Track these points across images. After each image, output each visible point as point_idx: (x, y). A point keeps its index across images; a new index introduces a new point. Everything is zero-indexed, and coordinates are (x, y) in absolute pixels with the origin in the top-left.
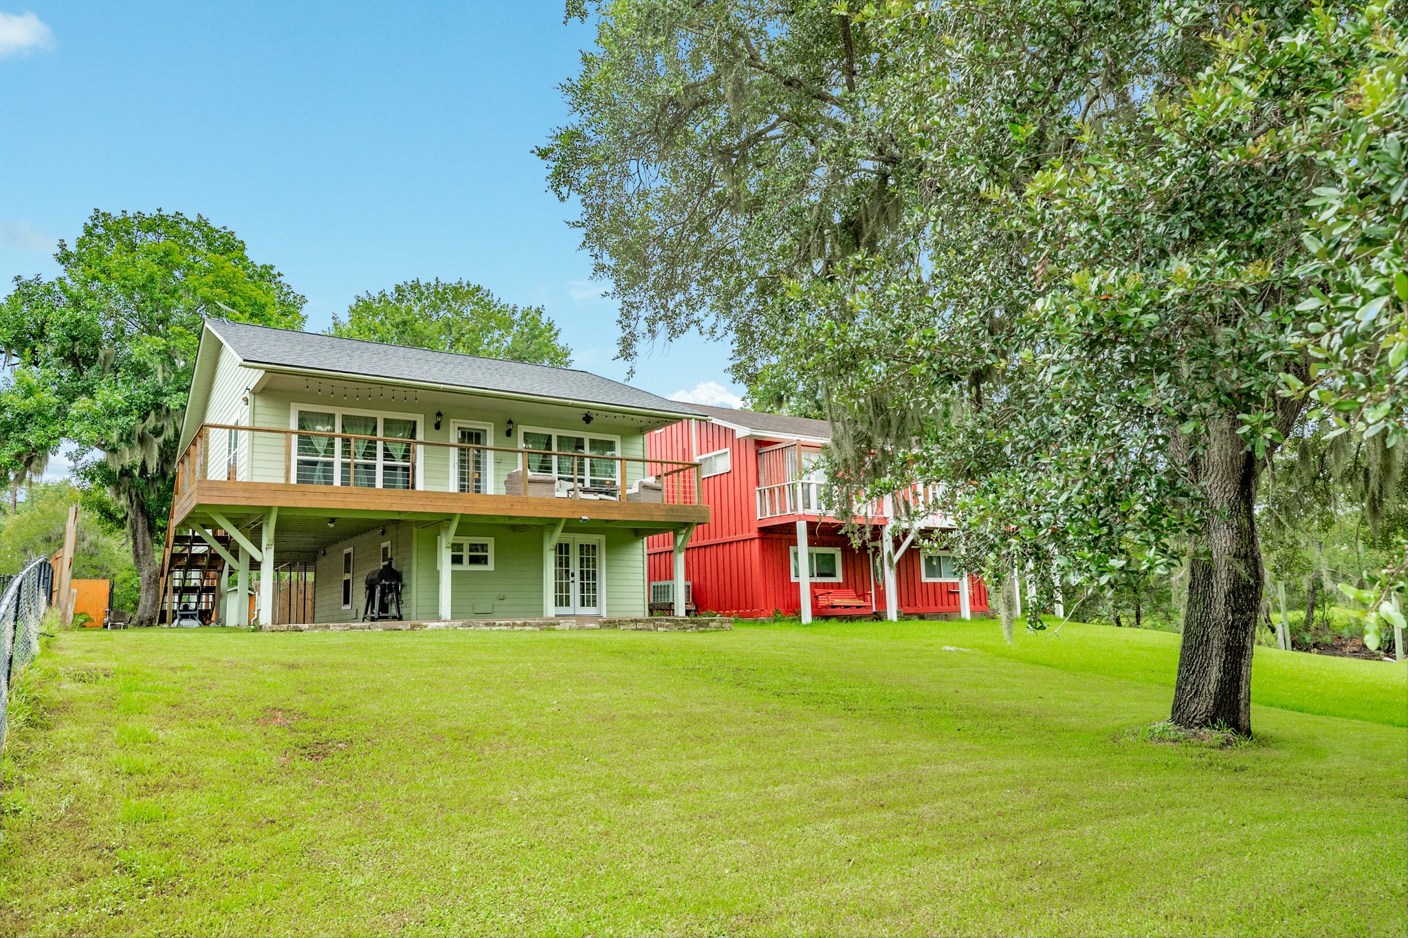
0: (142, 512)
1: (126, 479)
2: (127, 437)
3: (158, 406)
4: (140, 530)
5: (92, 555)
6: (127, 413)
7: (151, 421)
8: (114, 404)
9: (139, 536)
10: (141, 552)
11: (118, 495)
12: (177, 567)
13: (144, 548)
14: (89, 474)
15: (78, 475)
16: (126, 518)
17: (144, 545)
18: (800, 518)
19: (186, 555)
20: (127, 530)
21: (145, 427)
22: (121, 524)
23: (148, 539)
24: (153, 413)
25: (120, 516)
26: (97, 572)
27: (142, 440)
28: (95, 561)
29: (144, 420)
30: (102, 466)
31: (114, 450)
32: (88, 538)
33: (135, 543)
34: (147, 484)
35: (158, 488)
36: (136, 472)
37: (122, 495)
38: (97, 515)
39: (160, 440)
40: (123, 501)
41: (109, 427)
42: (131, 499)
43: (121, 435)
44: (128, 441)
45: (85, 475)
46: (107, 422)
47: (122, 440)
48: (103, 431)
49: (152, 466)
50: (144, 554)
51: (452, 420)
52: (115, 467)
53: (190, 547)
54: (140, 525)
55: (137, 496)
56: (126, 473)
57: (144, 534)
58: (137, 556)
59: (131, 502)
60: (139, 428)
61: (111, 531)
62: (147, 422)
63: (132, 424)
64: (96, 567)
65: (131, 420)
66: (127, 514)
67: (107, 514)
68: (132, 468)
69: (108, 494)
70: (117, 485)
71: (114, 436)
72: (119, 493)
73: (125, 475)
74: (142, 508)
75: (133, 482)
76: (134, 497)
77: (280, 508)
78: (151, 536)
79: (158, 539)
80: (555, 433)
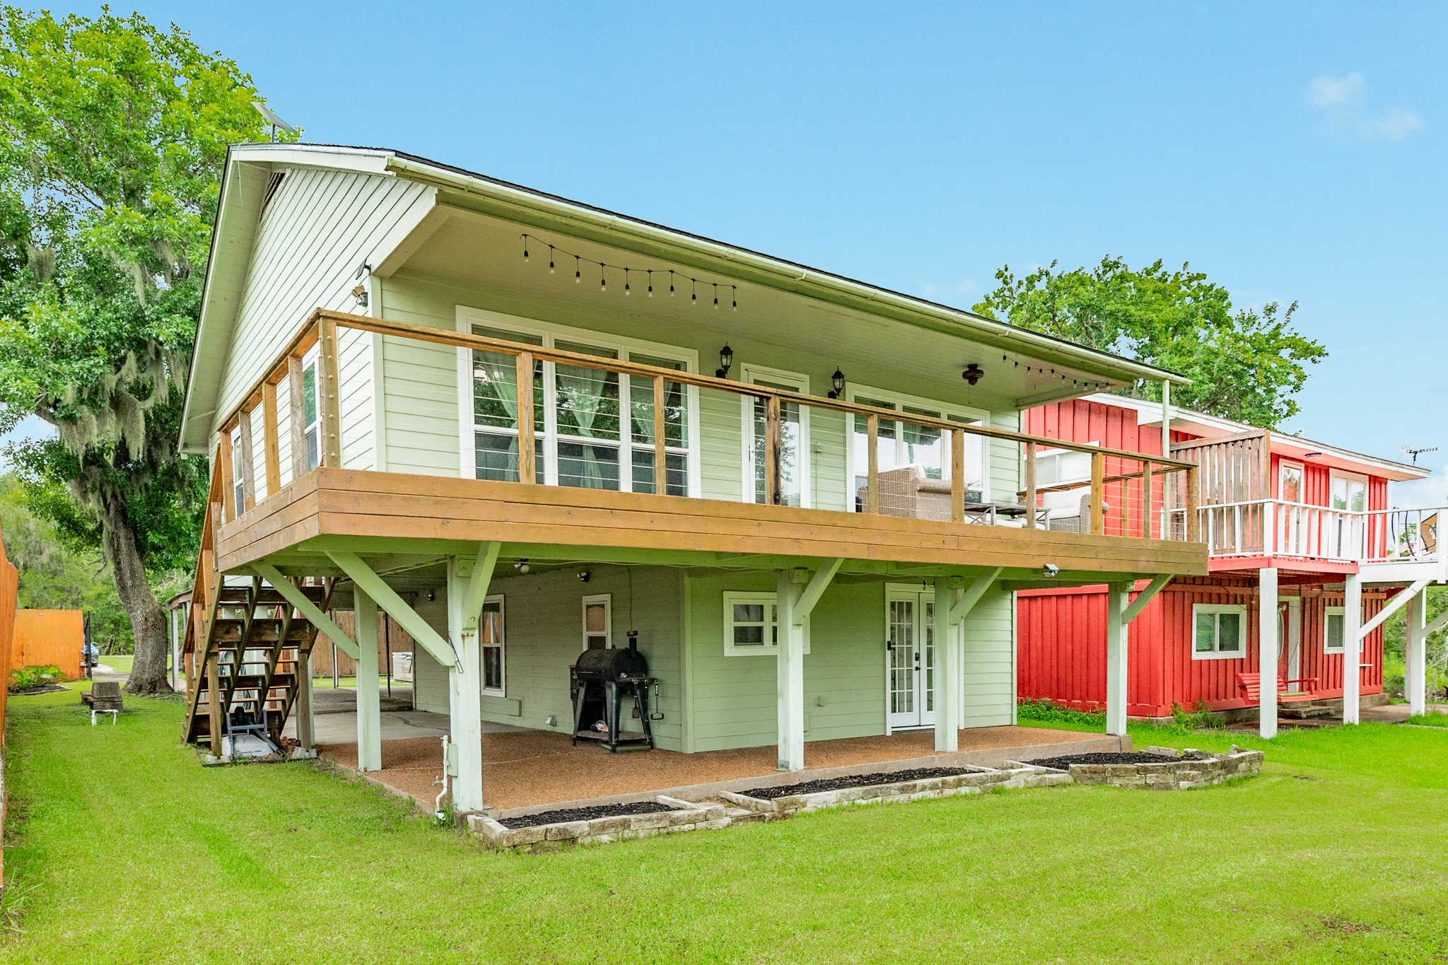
0: (125, 523)
1: (94, 469)
2: (91, 395)
3: (139, 345)
4: (124, 549)
5: (55, 574)
6: (87, 350)
7: (130, 370)
8: (61, 330)
9: (124, 557)
10: (129, 583)
11: (84, 494)
12: (224, 645)
13: (133, 577)
14: (33, 461)
15: (17, 461)
16: (100, 529)
17: (133, 572)
18: (1269, 562)
19: (241, 623)
20: (105, 548)
21: (120, 380)
22: (93, 538)
23: (137, 563)
24: (132, 356)
25: (91, 527)
26: (64, 595)
27: (117, 403)
28: (59, 581)
29: (118, 369)
30: (53, 448)
31: (70, 419)
32: (47, 551)
33: (118, 569)
34: (128, 478)
35: (146, 485)
36: (110, 459)
37: (90, 496)
38: (54, 524)
39: (149, 404)
40: (93, 505)
41: (57, 375)
42: (105, 501)
43: (80, 390)
44: (93, 402)
45: (28, 461)
46: (53, 366)
47: (82, 402)
48: (48, 381)
49: (137, 448)
50: (133, 586)
51: (743, 365)
52: (76, 448)
53: (249, 609)
54: (123, 541)
55: (114, 496)
56: (94, 458)
57: (130, 555)
58: (123, 588)
59: (107, 507)
60: (111, 381)
61: (78, 549)
62: (123, 371)
63: (98, 371)
64: (62, 590)
65: (96, 365)
66: (101, 525)
67: (70, 524)
68: (102, 450)
69: (68, 491)
70: (82, 479)
71: (68, 393)
72: (85, 492)
73: (92, 464)
74: (124, 516)
75: (105, 473)
76: (109, 499)
77: (505, 546)
78: (141, 558)
79: (151, 563)
80: (900, 401)
